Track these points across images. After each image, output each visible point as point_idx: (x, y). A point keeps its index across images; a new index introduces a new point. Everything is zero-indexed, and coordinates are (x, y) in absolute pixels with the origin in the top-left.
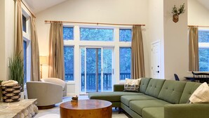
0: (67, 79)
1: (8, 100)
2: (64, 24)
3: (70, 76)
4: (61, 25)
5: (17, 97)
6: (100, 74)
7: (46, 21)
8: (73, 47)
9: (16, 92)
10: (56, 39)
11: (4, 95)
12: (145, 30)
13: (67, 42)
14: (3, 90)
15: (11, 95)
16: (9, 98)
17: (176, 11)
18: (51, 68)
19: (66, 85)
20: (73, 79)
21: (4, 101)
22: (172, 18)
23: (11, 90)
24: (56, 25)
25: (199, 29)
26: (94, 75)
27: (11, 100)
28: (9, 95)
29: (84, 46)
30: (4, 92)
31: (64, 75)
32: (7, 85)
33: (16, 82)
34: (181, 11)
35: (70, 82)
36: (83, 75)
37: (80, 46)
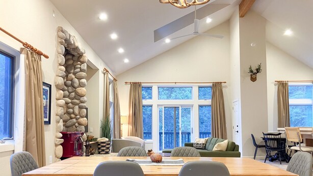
0: (145, 138)
1: (102, 152)
2: (143, 85)
3: (148, 135)
4: (140, 85)
5: (108, 150)
6: (179, 133)
7: (126, 83)
8: (151, 106)
9: (108, 146)
10: (135, 100)
11: (99, 149)
12: (226, 87)
13: (145, 102)
14: (99, 145)
15: (104, 148)
16: (103, 150)
17: (251, 71)
18: (131, 127)
19: (144, 143)
20: (151, 138)
21: (99, 153)
22: (249, 78)
23: (105, 145)
24: (136, 86)
25: (290, 84)
26: (172, 134)
27: (104, 152)
28: (103, 148)
29: (162, 105)
30: (100, 146)
31: (143, 133)
32: (102, 141)
33: (107, 139)
34: (258, 70)
35: (148, 141)
36: (161, 134)
37: (158, 105)
